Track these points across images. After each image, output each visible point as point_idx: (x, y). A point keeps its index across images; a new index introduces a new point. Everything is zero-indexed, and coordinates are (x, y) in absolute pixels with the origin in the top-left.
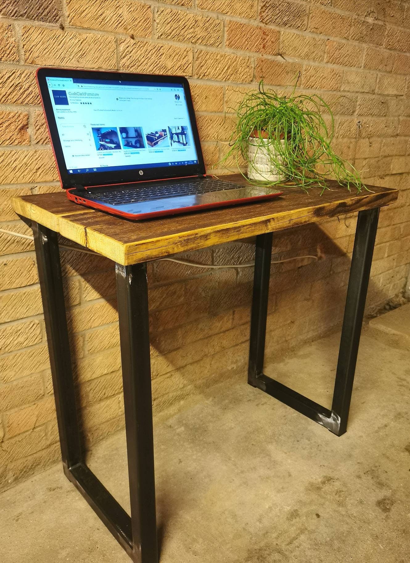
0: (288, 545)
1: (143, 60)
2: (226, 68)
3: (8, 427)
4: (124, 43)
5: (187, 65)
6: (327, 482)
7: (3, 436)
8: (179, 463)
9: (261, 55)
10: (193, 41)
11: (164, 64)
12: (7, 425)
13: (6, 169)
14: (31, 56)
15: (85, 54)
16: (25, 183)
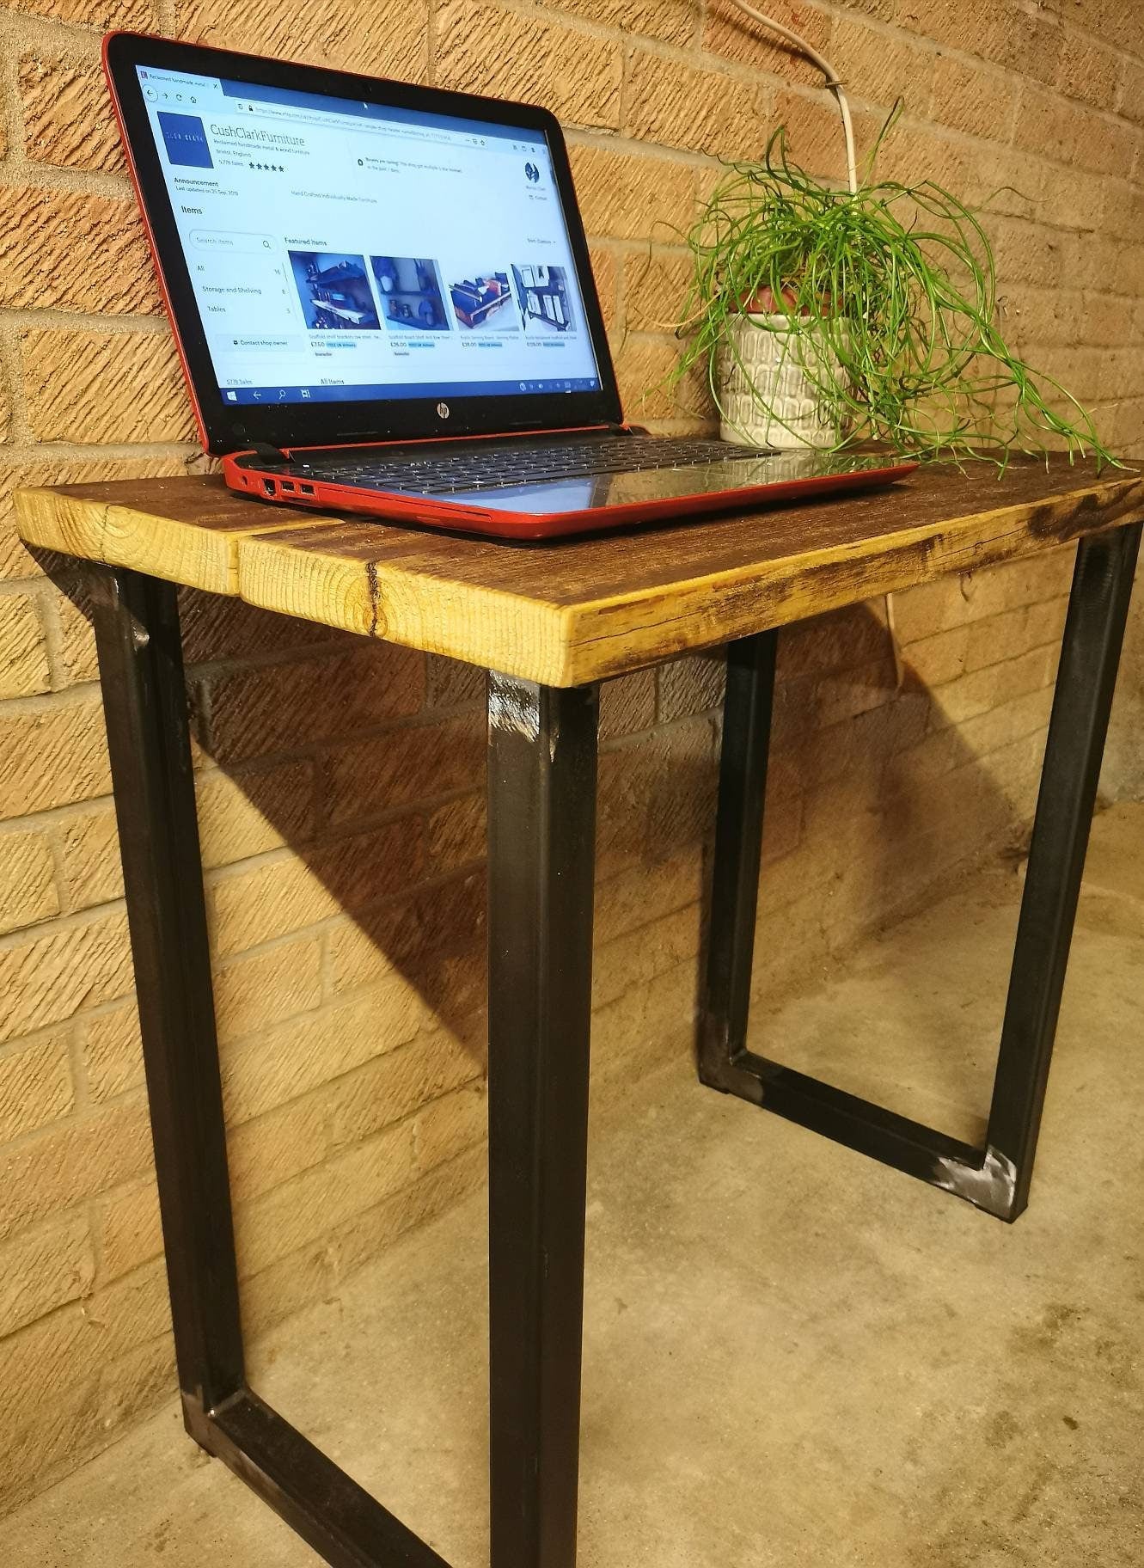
0: (1017, 1519)
1: (496, 66)
2: (703, 113)
3: (108, 1245)
4: (449, 8)
5: (608, 94)
6: (1060, 1322)
7: (92, 1276)
8: (619, 1312)
9: (785, 83)
10: (624, 22)
11: (550, 86)
12: (104, 1241)
13: (115, 393)
14: (194, 21)
15: (345, 31)
16: (169, 442)
